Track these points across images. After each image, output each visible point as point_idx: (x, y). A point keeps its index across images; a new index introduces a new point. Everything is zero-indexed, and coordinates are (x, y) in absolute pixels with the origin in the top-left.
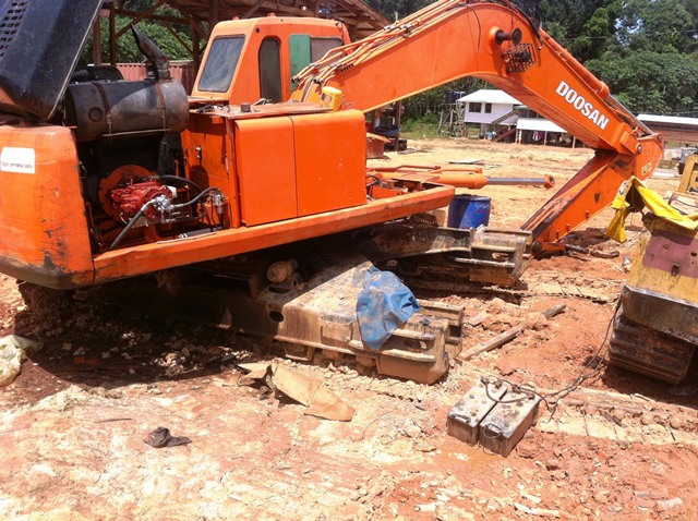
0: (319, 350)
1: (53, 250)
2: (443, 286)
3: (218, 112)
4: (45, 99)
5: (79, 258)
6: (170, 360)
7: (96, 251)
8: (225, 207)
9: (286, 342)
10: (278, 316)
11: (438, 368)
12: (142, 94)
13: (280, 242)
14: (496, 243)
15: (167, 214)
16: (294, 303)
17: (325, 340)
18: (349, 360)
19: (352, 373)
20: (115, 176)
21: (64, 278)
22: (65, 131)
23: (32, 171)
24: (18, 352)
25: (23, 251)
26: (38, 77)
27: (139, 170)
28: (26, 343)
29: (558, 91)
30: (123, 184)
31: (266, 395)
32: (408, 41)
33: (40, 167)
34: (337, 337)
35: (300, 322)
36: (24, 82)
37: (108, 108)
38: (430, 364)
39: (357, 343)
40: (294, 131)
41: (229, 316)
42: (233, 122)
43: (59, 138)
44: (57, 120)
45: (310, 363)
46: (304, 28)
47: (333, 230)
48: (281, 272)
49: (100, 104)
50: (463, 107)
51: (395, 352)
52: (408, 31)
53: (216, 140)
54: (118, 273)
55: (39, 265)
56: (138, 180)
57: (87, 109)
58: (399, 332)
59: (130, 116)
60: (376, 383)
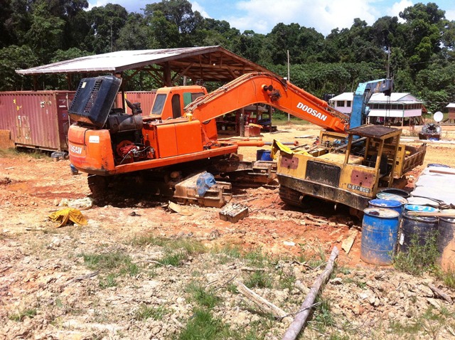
0: (187, 200)
1: (104, 164)
2: (247, 185)
3: (153, 123)
4: (101, 122)
5: (111, 166)
6: (140, 204)
7: (116, 165)
8: (154, 152)
9: (177, 198)
10: (174, 189)
11: (221, 202)
12: (129, 119)
13: (172, 163)
14: (262, 166)
15: (136, 154)
16: (179, 184)
17: (189, 196)
18: (196, 202)
19: (198, 207)
20: (121, 144)
21: (107, 172)
22: (107, 131)
23: (98, 142)
24: (91, 202)
25: (96, 165)
26: (99, 116)
27: (129, 142)
28: (93, 200)
29: (298, 106)
30: (124, 146)
31: (168, 211)
32: (225, 93)
33: (101, 141)
34: (192, 194)
35: (181, 190)
36: (96, 118)
37: (119, 124)
38: (219, 200)
39: (198, 196)
40: (175, 128)
41: (159, 190)
42: (156, 126)
43: (105, 133)
44: (104, 128)
45: (185, 205)
46: (188, 90)
47: (191, 160)
48: (175, 175)
49: (117, 123)
50: (333, 103)
51: (208, 197)
52: (226, 89)
53: (151, 132)
54: (122, 172)
55: (100, 169)
56: (128, 145)
57: (113, 124)
58: (209, 191)
59: (125, 126)
60: (204, 209)
